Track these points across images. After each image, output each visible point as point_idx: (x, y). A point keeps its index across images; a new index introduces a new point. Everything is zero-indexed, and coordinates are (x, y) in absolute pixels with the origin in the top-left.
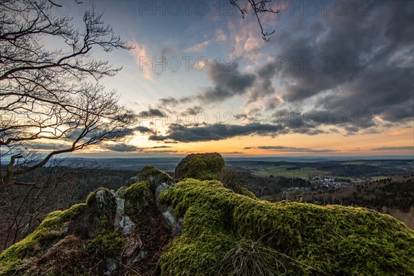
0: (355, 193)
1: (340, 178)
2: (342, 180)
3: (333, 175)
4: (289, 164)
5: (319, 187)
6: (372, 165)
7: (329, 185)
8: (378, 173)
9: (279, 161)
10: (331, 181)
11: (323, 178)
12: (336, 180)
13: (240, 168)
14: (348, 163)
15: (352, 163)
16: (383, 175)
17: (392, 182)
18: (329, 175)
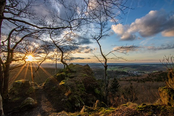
0: (148, 77)
1: (140, 71)
2: (141, 72)
3: (137, 70)
4: (119, 66)
5: (132, 75)
6: (153, 66)
7: (136, 74)
8: (156, 69)
9: (115, 64)
10: (137, 73)
11: (133, 71)
12: (138, 72)
13: (99, 67)
14: (143, 66)
15: (145, 65)
16: (157, 70)
17: (163, 72)
18: (135, 70)
